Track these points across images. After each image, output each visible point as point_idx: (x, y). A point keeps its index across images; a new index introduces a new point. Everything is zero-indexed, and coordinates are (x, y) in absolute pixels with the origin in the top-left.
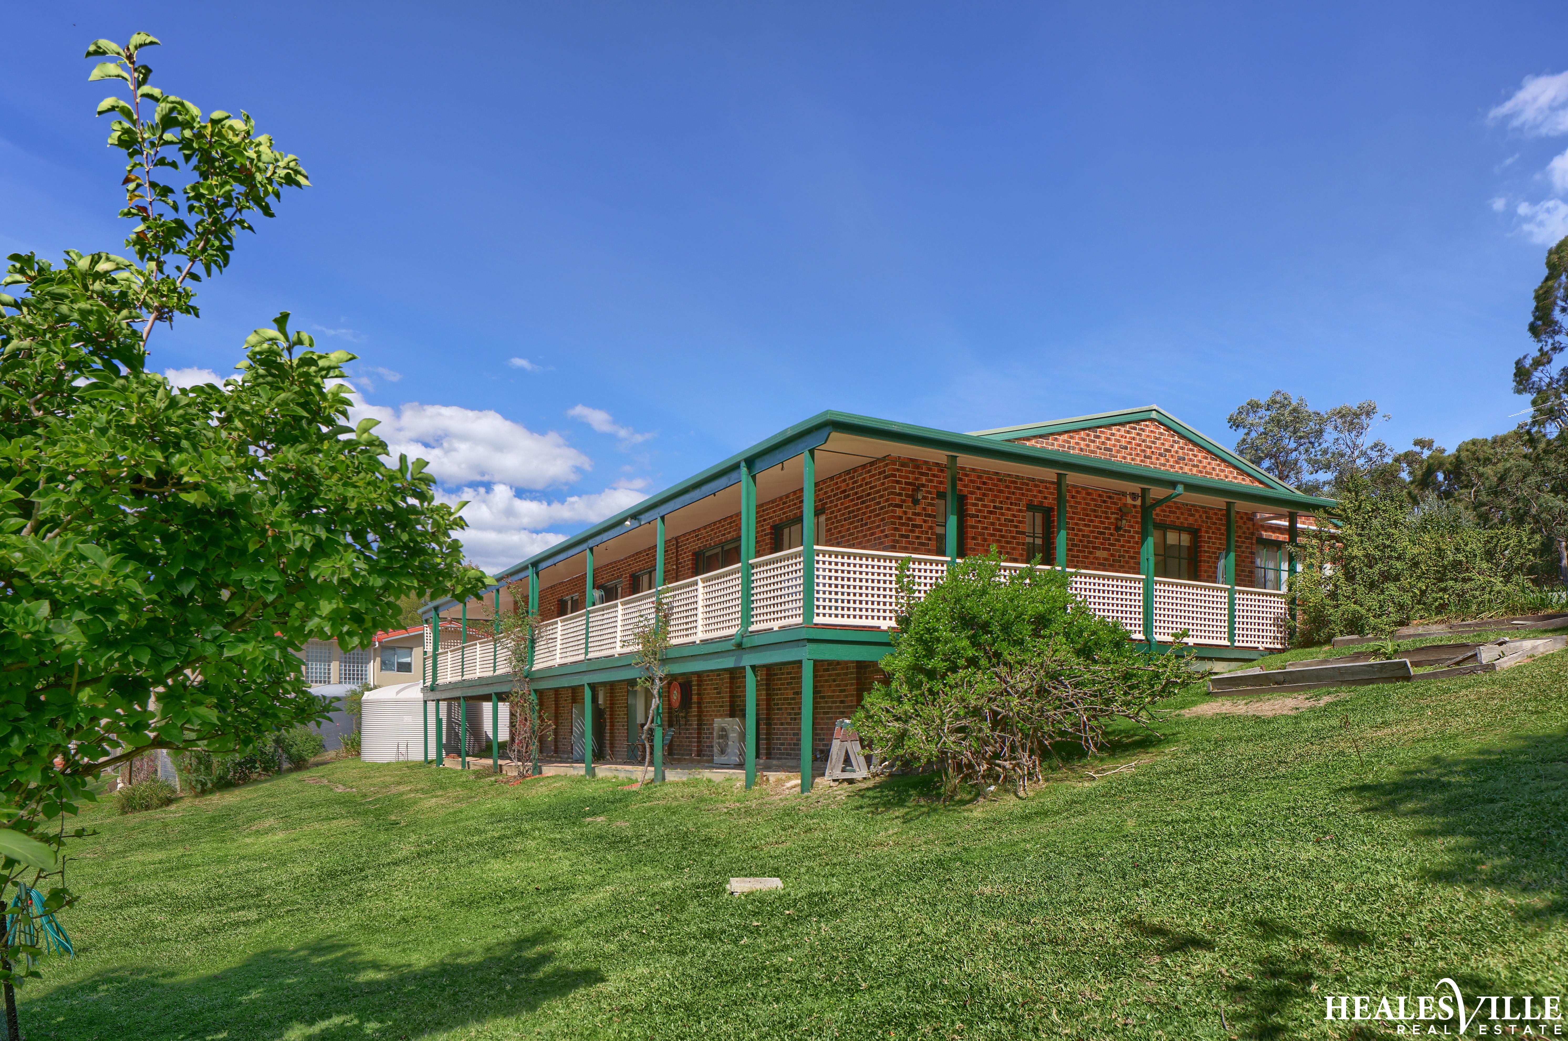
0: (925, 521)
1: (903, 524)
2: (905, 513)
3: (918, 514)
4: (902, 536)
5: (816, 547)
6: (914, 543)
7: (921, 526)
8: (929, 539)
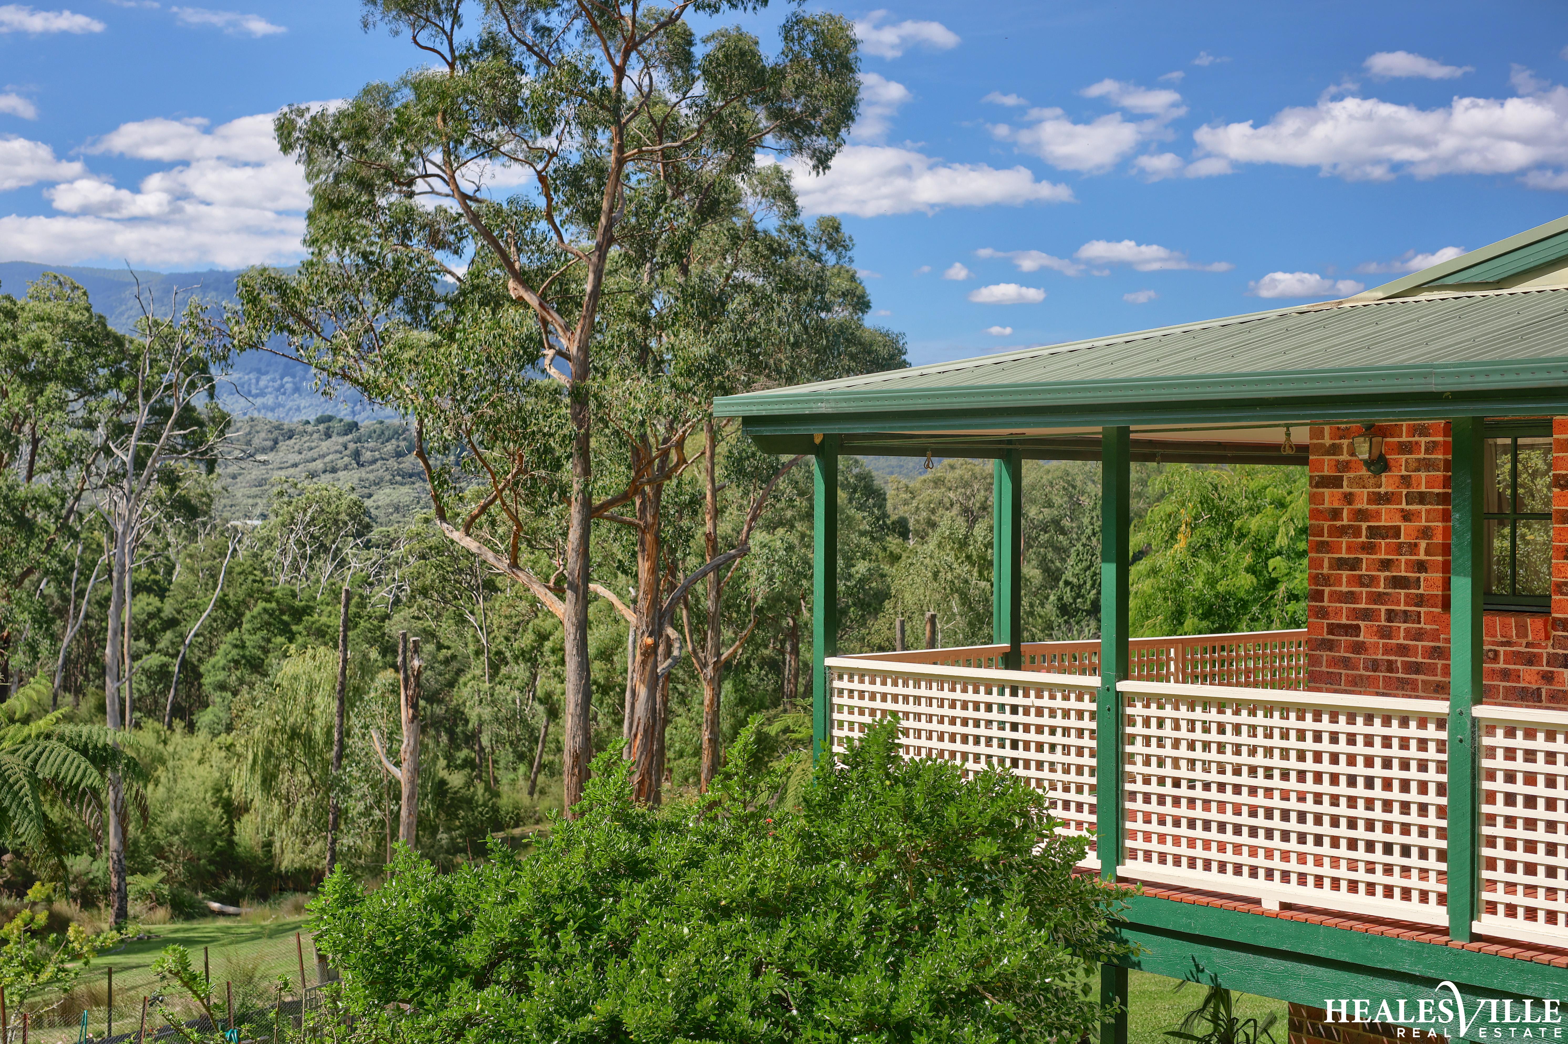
0: (1407, 516)
1: (1342, 531)
2: (1349, 498)
3: (1387, 499)
4: (1341, 564)
5: (830, 661)
6: (1373, 581)
7: (1396, 532)
8: (1421, 566)
